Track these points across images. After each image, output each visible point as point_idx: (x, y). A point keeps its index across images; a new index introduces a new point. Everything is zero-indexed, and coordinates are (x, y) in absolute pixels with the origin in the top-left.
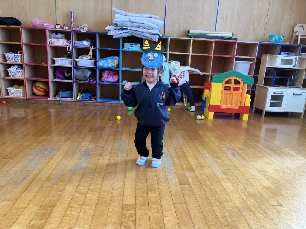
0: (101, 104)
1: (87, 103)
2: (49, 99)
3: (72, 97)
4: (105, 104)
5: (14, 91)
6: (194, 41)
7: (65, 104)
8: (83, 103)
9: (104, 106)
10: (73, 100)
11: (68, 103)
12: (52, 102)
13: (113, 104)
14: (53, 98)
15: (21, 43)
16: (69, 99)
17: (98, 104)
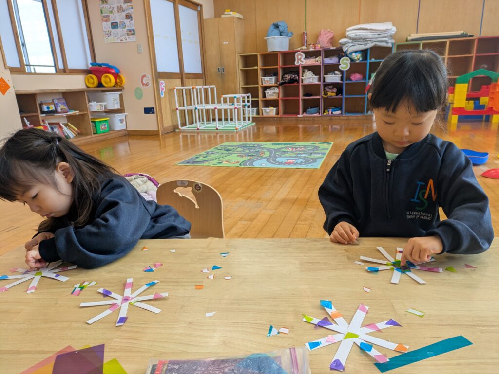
0: (346, 118)
1: (333, 118)
2: (299, 116)
3: (319, 114)
4: (351, 118)
5: (269, 111)
6: (451, 42)
7: (313, 120)
8: (329, 118)
9: (349, 119)
10: (320, 115)
11: (316, 119)
12: (301, 118)
13: (358, 117)
14: (302, 114)
15: (278, 67)
16: (317, 115)
17: (344, 118)
